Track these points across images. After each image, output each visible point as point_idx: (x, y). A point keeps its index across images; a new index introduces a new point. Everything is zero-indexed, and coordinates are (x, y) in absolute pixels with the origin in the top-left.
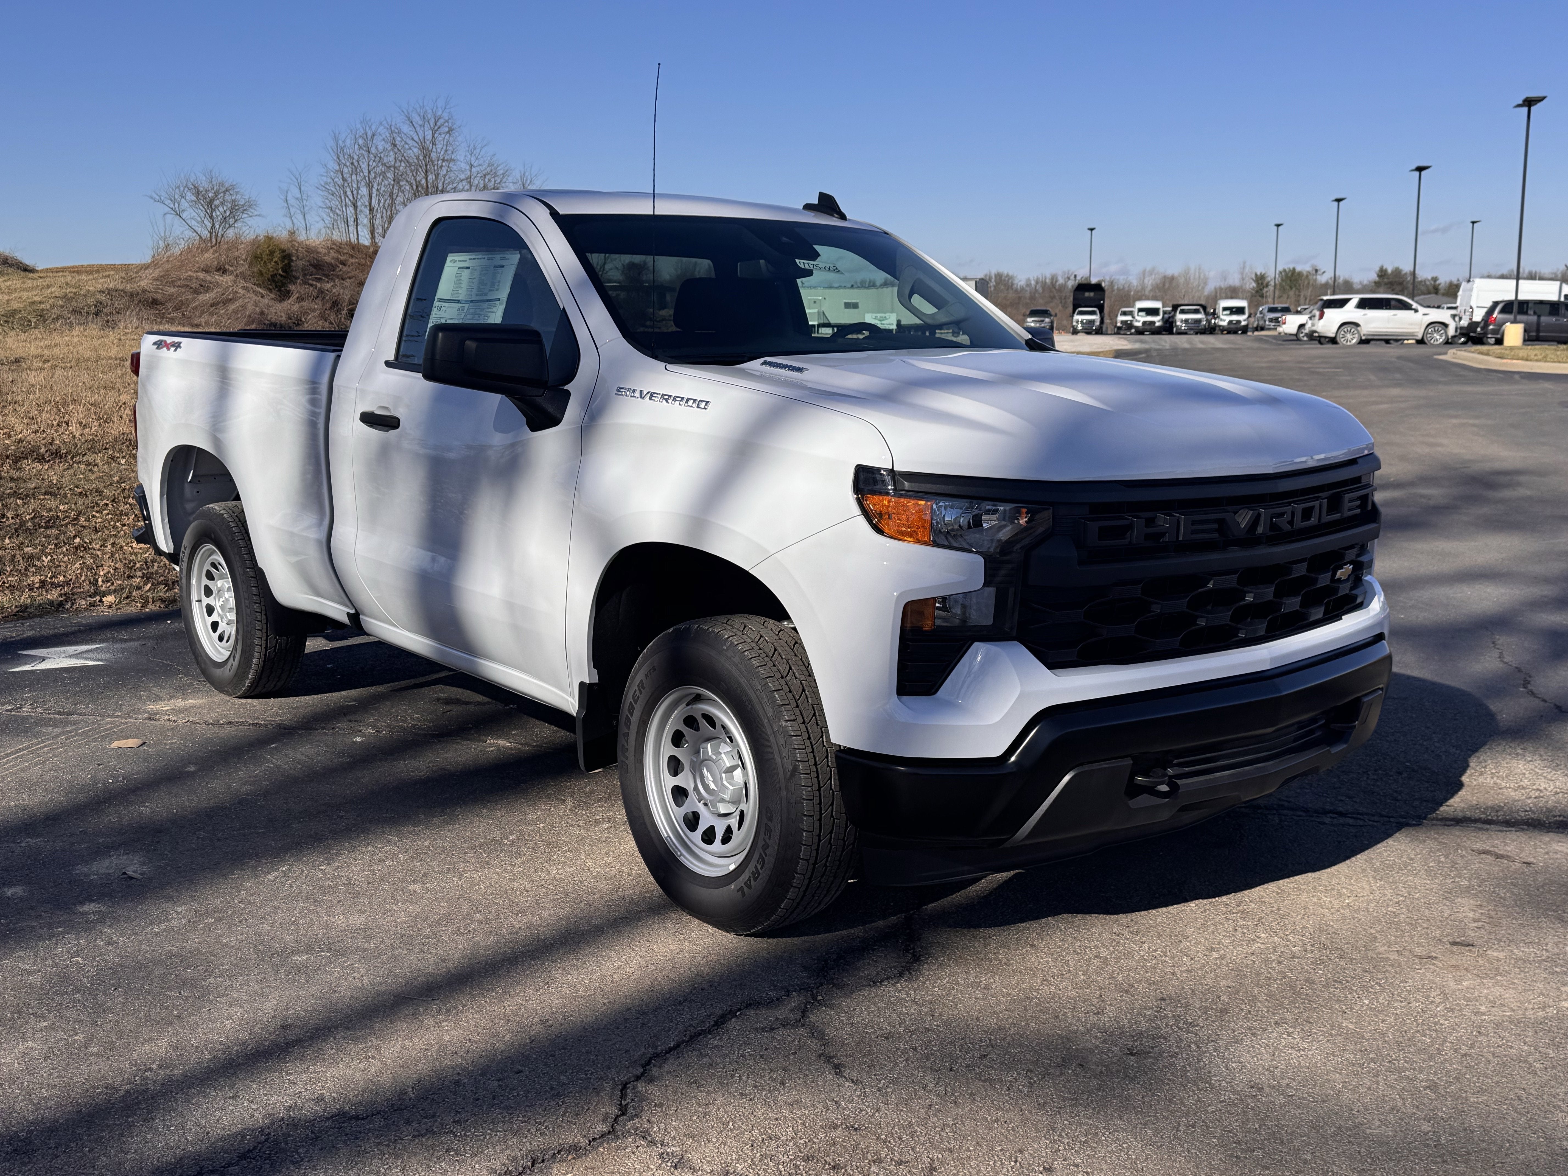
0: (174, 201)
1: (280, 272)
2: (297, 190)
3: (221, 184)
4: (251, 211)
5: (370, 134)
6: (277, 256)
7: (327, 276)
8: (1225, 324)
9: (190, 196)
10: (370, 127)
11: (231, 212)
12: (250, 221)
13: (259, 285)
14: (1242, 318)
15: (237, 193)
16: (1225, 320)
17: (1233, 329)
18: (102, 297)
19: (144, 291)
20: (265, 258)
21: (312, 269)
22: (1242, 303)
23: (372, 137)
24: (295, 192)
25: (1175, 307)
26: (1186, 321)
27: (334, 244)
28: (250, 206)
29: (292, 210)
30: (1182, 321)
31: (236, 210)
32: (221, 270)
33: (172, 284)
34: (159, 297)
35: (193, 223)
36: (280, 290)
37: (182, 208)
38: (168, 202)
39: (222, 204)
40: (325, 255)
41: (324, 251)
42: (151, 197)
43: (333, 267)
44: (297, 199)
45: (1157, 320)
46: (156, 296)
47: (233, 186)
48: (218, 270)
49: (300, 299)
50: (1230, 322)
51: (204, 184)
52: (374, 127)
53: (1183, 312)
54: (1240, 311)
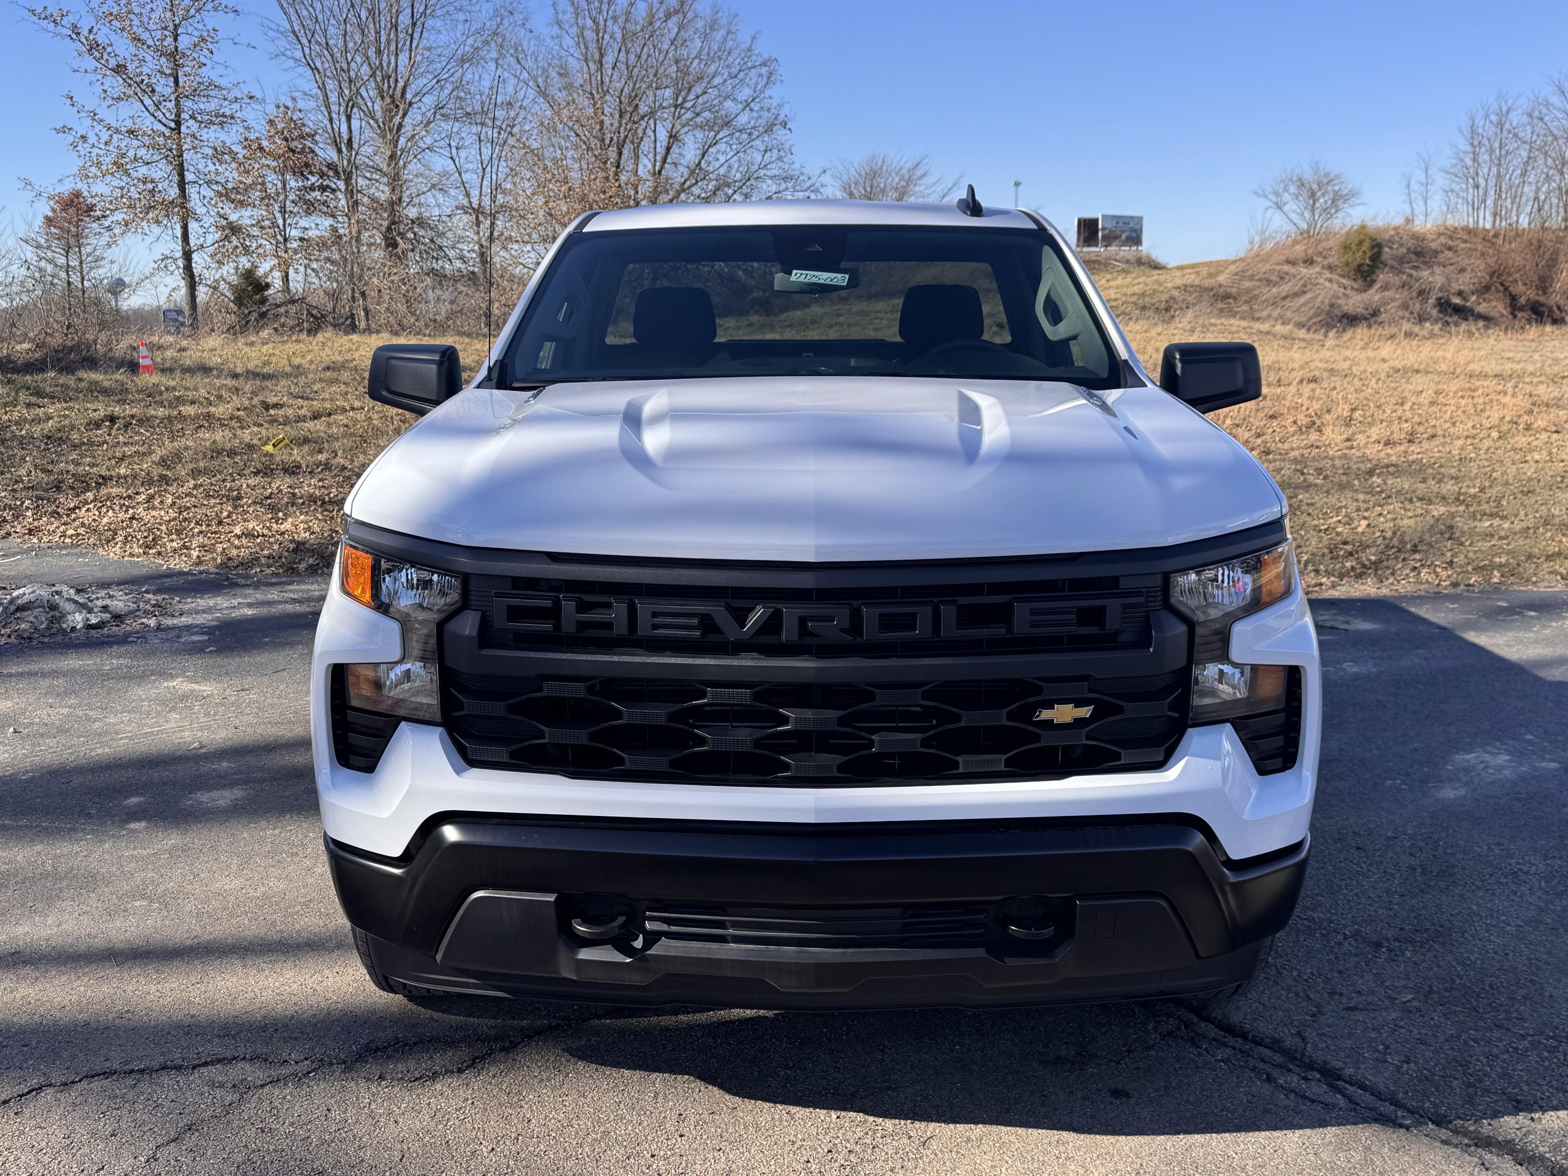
0: (1277, 194)
1: (1367, 261)
2: (1423, 175)
3: (1326, 175)
4: (1354, 200)
5: (1504, 109)
6: (1366, 246)
7: (1425, 263)
9: (1293, 189)
10: (1506, 102)
11: (1333, 202)
12: (1351, 211)
13: (1343, 276)
15: (1342, 183)
18: (1176, 293)
19: (1220, 286)
20: (1354, 247)
21: (1413, 257)
23: (1508, 112)
24: (1420, 175)
27: (1446, 228)
28: (1353, 195)
29: (1413, 196)
31: (1338, 200)
32: (1309, 262)
33: (1251, 278)
34: (1234, 291)
35: (1293, 216)
36: (1365, 280)
37: (1284, 200)
38: (1271, 196)
39: (1323, 195)
40: (1433, 240)
41: (1432, 237)
42: (1256, 193)
43: (1436, 252)
44: (1421, 184)
46: (1229, 290)
47: (1337, 176)
48: (1305, 262)
49: (1386, 288)
51: (1308, 176)
52: (1510, 102)
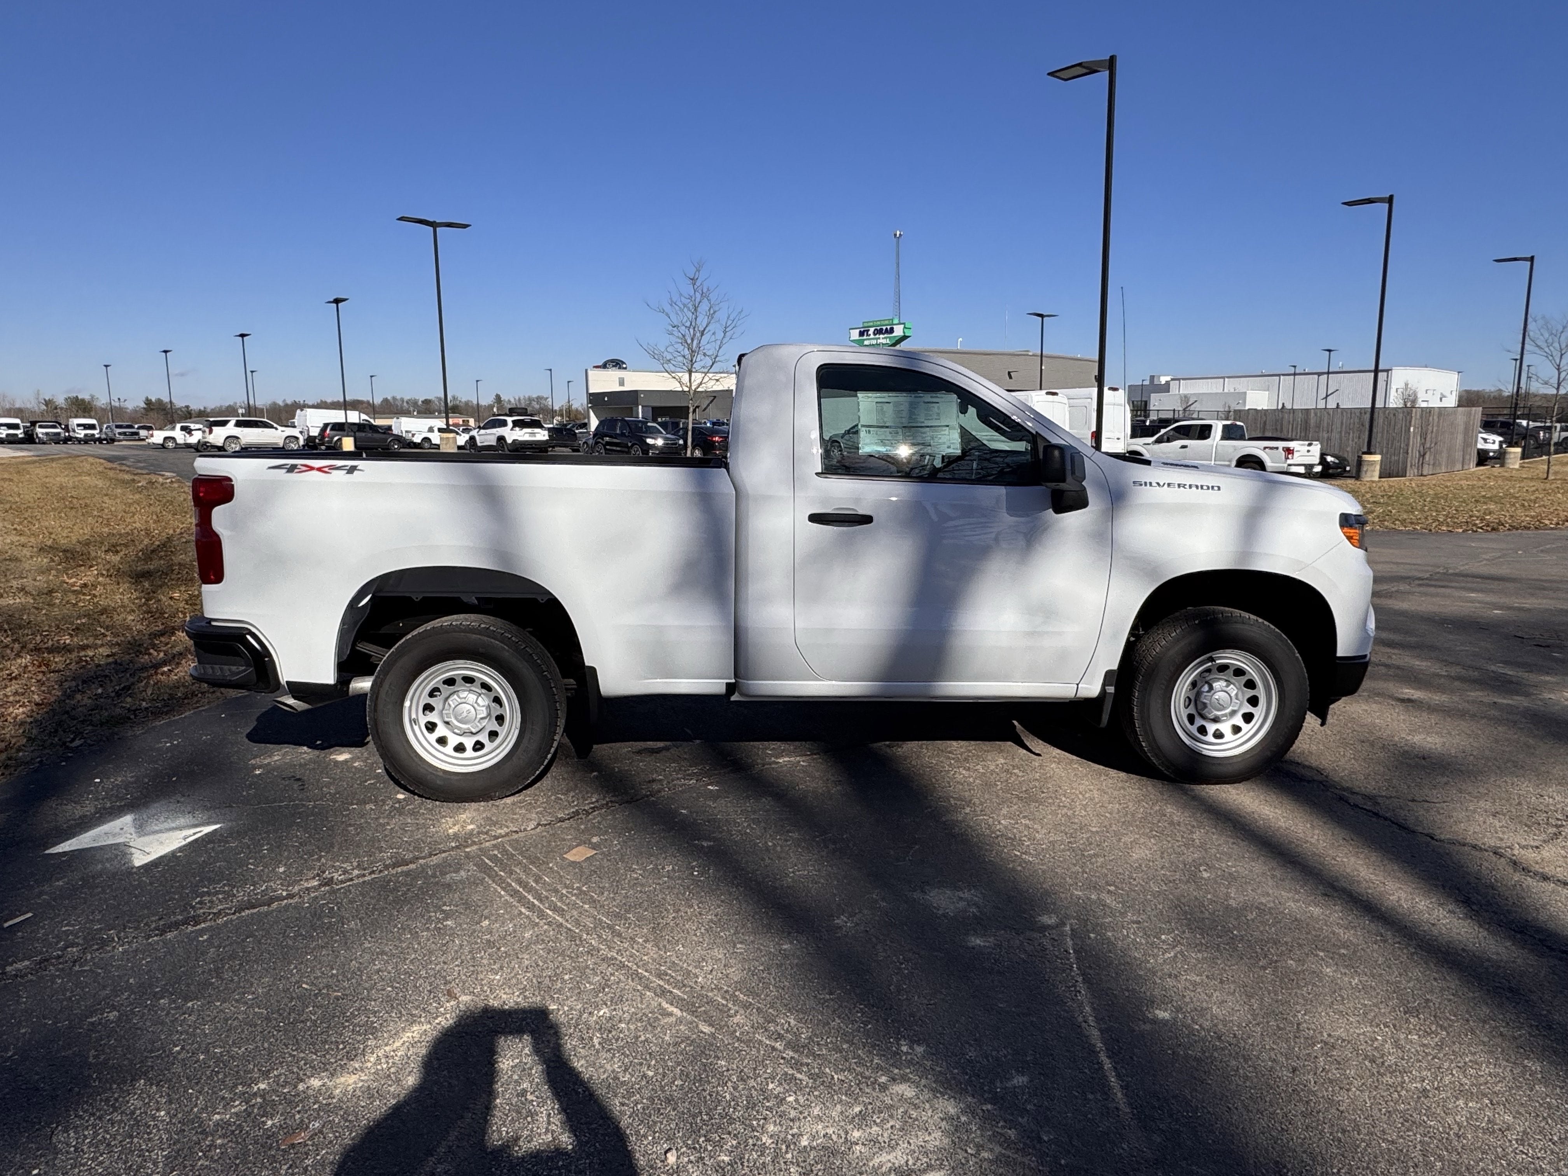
8: (82, 436)
14: (96, 432)
16: (81, 433)
17: (88, 440)
22: (93, 421)
25: (33, 424)
26: (47, 434)
30: (43, 434)
45: (20, 433)
50: (86, 435)
53: (41, 427)
54: (92, 427)
